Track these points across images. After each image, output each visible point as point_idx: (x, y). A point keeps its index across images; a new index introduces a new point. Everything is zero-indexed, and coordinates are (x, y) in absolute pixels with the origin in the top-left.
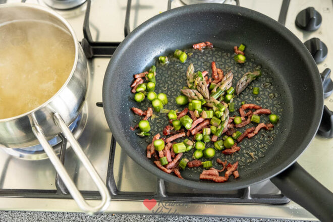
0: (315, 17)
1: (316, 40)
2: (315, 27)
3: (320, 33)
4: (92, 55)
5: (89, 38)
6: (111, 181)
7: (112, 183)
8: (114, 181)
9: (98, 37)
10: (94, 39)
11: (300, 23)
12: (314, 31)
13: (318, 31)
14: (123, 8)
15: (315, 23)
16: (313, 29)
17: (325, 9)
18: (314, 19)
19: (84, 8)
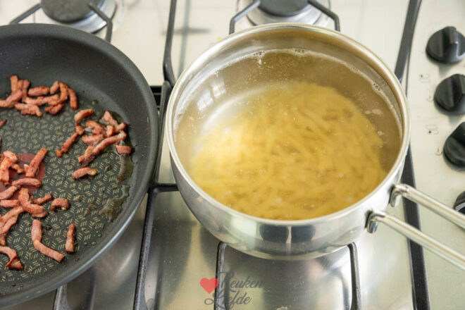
0: (457, 43)
1: (461, 78)
2: (458, 57)
11: (433, 51)
12: (456, 63)
15: (457, 51)
16: (455, 60)
18: (456, 45)
19: (104, 34)
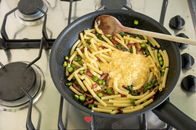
0: (181, 21)
1: (183, 34)
2: (181, 27)
3: (184, 30)
4: (48, 47)
5: (46, 37)
6: (61, 124)
7: (61, 125)
8: (63, 124)
9: (51, 36)
10: (49, 38)
11: (172, 24)
12: (181, 29)
13: (183, 29)
14: (66, 19)
15: (181, 25)
17: (187, 16)
19: (43, 19)
